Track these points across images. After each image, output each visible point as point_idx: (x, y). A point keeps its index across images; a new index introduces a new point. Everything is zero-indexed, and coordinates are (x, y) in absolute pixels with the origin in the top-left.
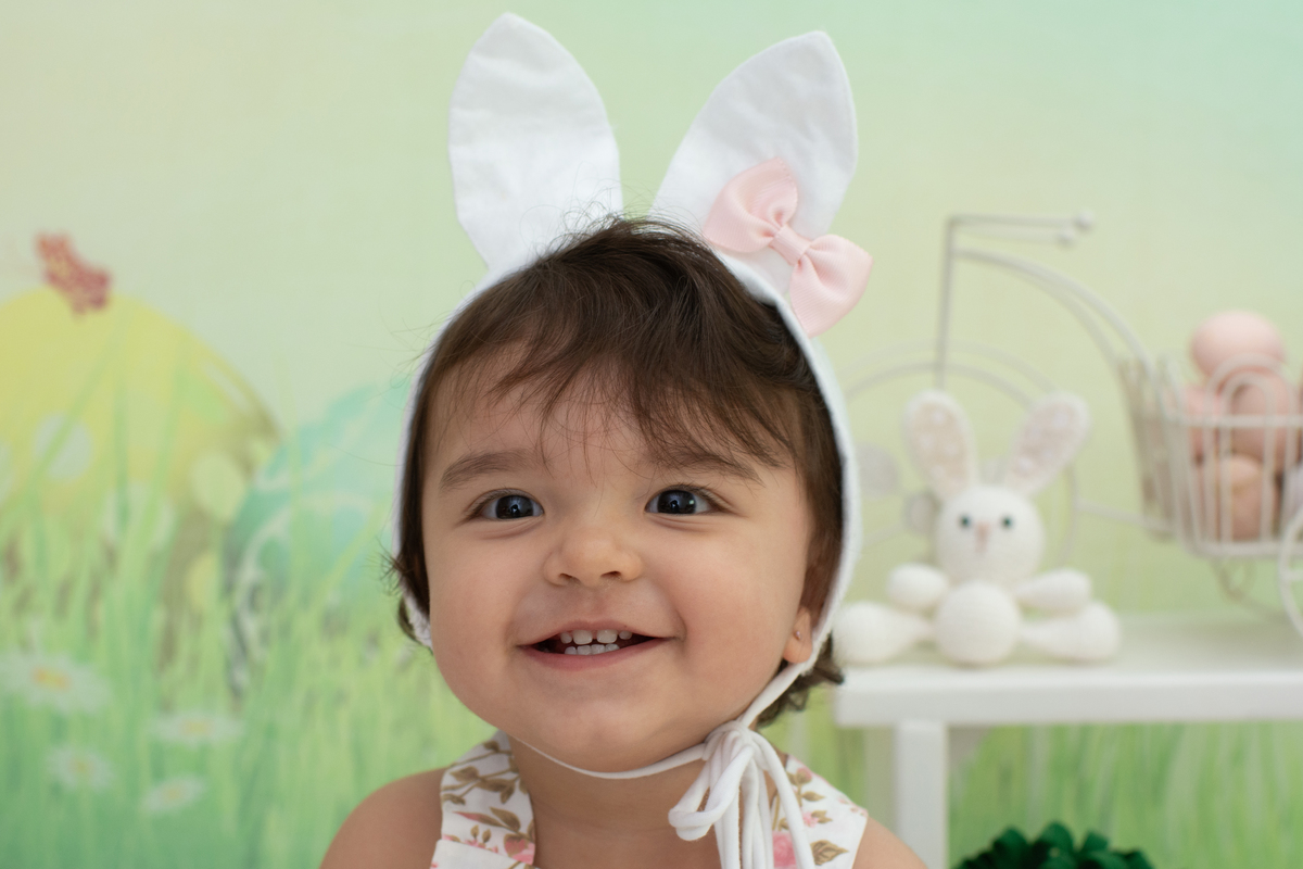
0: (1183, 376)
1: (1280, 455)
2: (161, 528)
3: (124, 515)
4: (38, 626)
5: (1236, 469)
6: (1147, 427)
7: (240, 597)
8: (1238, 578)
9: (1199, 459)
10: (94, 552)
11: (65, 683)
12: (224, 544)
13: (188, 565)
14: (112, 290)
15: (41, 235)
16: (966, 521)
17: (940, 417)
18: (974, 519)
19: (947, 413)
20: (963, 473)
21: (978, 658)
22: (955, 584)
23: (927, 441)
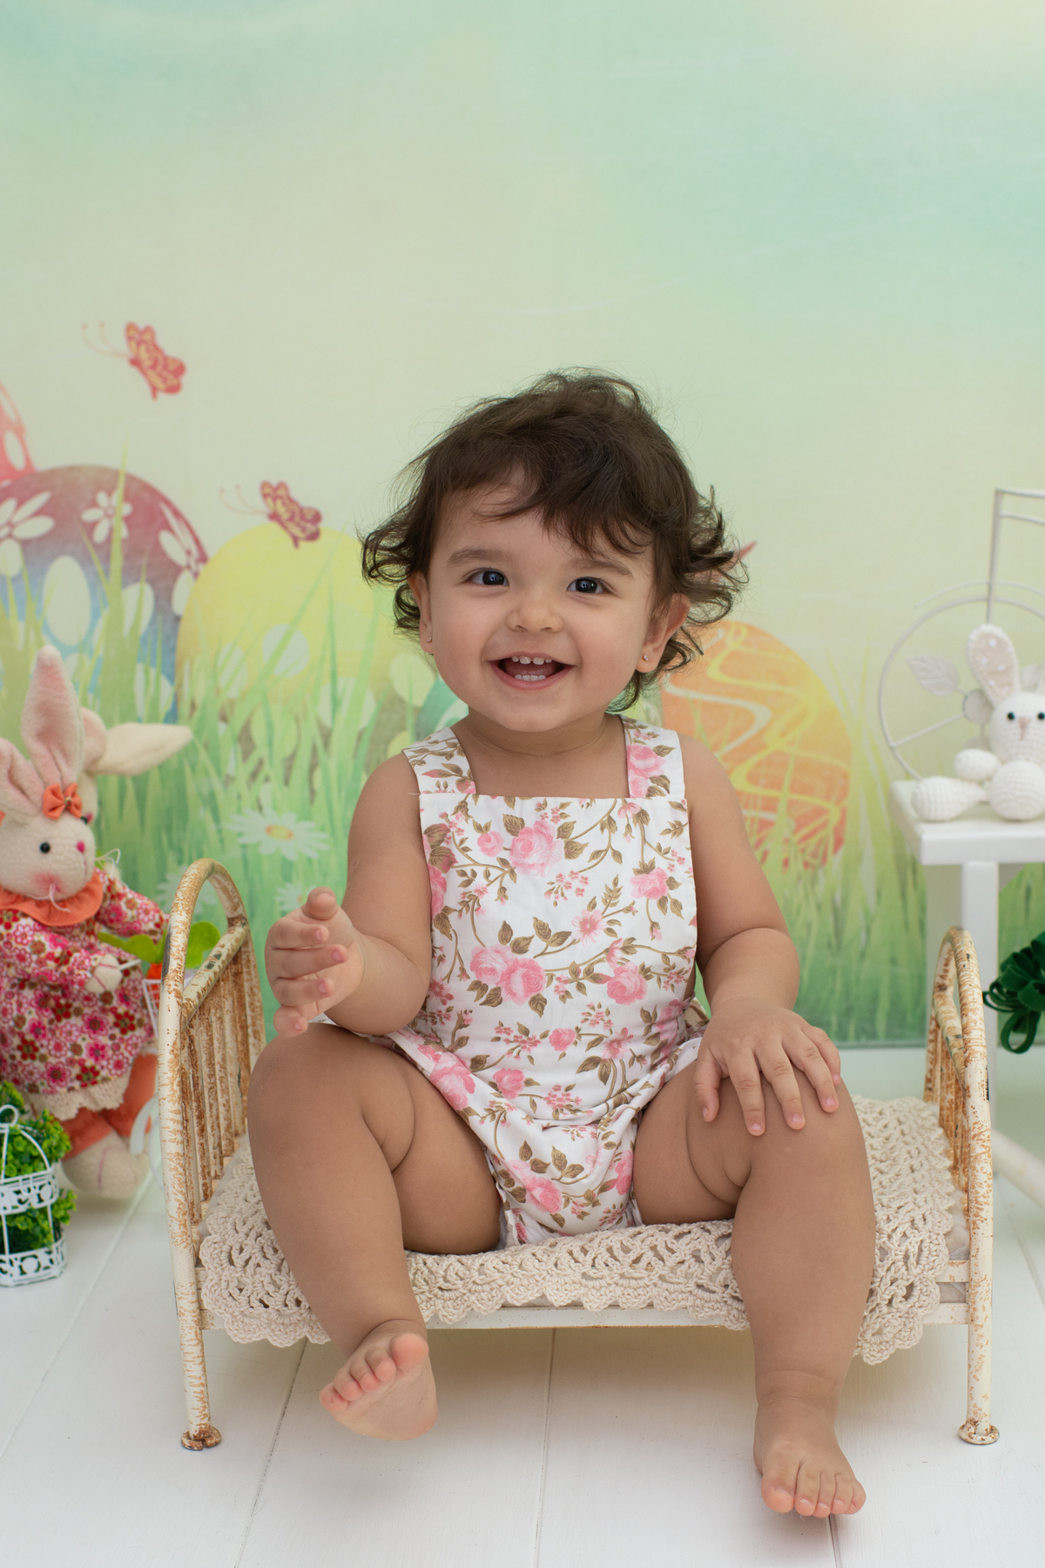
2: (367, 714)
3: (336, 703)
4: (266, 792)
10: (311, 732)
11: (290, 835)
12: (417, 725)
13: (387, 741)
14: (322, 526)
15: (265, 485)
16: (1011, 716)
17: (993, 643)
18: (1017, 715)
19: (999, 641)
20: (1010, 685)
21: (1021, 815)
22: (1003, 762)
23: (984, 660)
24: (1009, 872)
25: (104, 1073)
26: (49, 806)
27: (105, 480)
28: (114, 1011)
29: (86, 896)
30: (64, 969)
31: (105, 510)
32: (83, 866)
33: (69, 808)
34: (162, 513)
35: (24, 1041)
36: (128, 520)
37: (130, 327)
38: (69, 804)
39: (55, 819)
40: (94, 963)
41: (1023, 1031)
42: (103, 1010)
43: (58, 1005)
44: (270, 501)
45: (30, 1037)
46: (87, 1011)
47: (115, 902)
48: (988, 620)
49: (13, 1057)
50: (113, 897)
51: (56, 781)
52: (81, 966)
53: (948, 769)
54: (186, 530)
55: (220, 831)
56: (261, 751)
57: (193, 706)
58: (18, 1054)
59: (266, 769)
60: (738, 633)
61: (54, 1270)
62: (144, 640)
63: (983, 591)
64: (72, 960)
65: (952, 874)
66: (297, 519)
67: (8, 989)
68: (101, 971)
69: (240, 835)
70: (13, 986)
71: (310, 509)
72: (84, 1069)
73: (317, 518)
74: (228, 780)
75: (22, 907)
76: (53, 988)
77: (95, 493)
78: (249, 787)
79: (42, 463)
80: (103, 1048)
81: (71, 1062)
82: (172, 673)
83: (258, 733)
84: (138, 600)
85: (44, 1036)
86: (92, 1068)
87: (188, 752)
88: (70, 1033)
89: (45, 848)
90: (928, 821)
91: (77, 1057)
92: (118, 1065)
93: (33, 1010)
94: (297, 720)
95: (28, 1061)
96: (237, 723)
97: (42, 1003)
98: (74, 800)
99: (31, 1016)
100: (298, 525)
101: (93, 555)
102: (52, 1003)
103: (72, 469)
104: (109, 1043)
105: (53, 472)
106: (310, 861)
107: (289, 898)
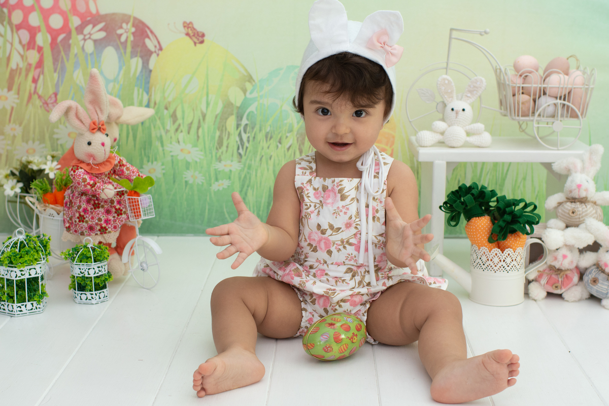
0: (511, 72)
1: (535, 94)
2: (219, 109)
3: (208, 104)
4: (181, 136)
5: (525, 97)
6: (501, 85)
7: (242, 128)
8: (524, 126)
9: (514, 95)
10: (198, 114)
11: (189, 153)
12: (237, 113)
13: (227, 119)
14: (205, 38)
15: (184, 23)
16: (453, 109)
17: (447, 82)
18: (455, 109)
19: (449, 81)
20: (452, 97)
21: (455, 145)
22: (449, 126)
23: (443, 88)
24: (449, 164)
25: (109, 230)
26: (92, 128)
27: (126, 19)
28: (115, 207)
29: (108, 163)
30: (93, 189)
31: (125, 30)
32: (104, 151)
33: (100, 130)
34: (146, 32)
35: (80, 215)
36: (133, 33)
38: (100, 128)
39: (93, 133)
40: (104, 188)
41: (454, 221)
42: (111, 207)
43: (95, 203)
44: (186, 28)
45: (82, 214)
46: (106, 206)
48: (446, 74)
49: (75, 221)
51: (96, 120)
52: (99, 188)
53: (430, 128)
54: (155, 38)
55: (163, 150)
56: (180, 121)
57: (155, 104)
58: (77, 220)
59: (181, 127)
62: (138, 79)
63: (445, 65)
64: (96, 186)
65: (430, 165)
66: (196, 36)
67: (77, 195)
68: (106, 191)
69: (171, 152)
70: (79, 194)
71: (201, 32)
72: (102, 227)
73: (203, 35)
74: (167, 131)
75: (81, 165)
76: (93, 196)
77: (122, 23)
78: (175, 134)
79: (103, 11)
80: (110, 220)
81: (97, 224)
82: (148, 91)
83: (179, 114)
84: (136, 63)
85: (88, 213)
86: (105, 227)
87: (152, 119)
88: (99, 214)
89: (89, 144)
90: (421, 146)
91: (99, 223)
92: (115, 227)
93: (85, 204)
94: (193, 110)
95: (81, 223)
96: (171, 110)
97: (88, 201)
98: (103, 127)
99: (84, 205)
100: (196, 38)
101: (120, 46)
102: (92, 202)
103: (113, 14)
104: (113, 219)
105: (106, 15)
106: (196, 162)
107: (188, 175)
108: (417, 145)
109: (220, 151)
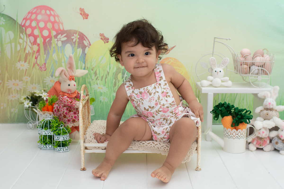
0: (240, 56)
1: (250, 65)
2: (115, 70)
3: (110, 68)
4: (98, 82)
5: (245, 66)
6: (235, 61)
7: (124, 78)
8: (244, 78)
9: (241, 65)
10: (106, 72)
11: (102, 89)
12: (122, 72)
13: (118, 74)
14: (109, 40)
15: (100, 34)
16: (216, 71)
17: (213, 60)
18: (217, 71)
19: (214, 60)
20: (215, 66)
21: (217, 86)
22: (214, 78)
23: (212, 62)
24: (215, 94)
25: (76, 121)
26: (70, 79)
27: (75, 32)
28: (78, 111)
29: (74, 93)
30: (71, 104)
31: (75, 37)
32: (75, 88)
33: (73, 79)
34: (84, 37)
35: (64, 115)
36: (78, 38)
37: (80, 8)
38: (73, 78)
39: (71, 81)
40: (76, 103)
41: (217, 118)
42: (76, 111)
43: (70, 110)
44: (101, 36)
45: (65, 115)
46: (74, 111)
47: (78, 95)
48: (213, 56)
49: (62, 118)
50: (78, 94)
51: (71, 75)
52: (74, 103)
53: (206, 79)
54: (88, 40)
55: (91, 88)
56: (98, 75)
57: (88, 68)
58: (63, 117)
59: (99, 78)
60: (173, 59)
61: (68, 150)
62: (80, 57)
63: (212, 53)
64: (73, 102)
65: (206, 95)
66: (105, 39)
67: (62, 107)
68: (77, 104)
69: (94, 88)
70: (63, 107)
71: (107, 38)
72: (73, 120)
74: (93, 80)
75: (65, 94)
76: (69, 107)
77: (74, 34)
78: (96, 81)
79: (66, 29)
80: (76, 117)
81: (71, 119)
82: (84, 62)
83: (98, 72)
84: (79, 51)
85: (67, 114)
86: (74, 120)
87: (86, 75)
88: (71, 114)
89: (69, 85)
90: (203, 87)
91: (72, 118)
93: (66, 110)
94: (104, 71)
95: (65, 118)
96: (94, 71)
97: (67, 109)
98: (74, 78)
99: (65, 111)
100: (105, 40)
101: (73, 44)
102: (69, 109)
103: (70, 30)
104: (77, 116)
105: (67, 31)
106: (105, 93)
107: (102, 98)
108: (200, 86)
109: (115, 88)
